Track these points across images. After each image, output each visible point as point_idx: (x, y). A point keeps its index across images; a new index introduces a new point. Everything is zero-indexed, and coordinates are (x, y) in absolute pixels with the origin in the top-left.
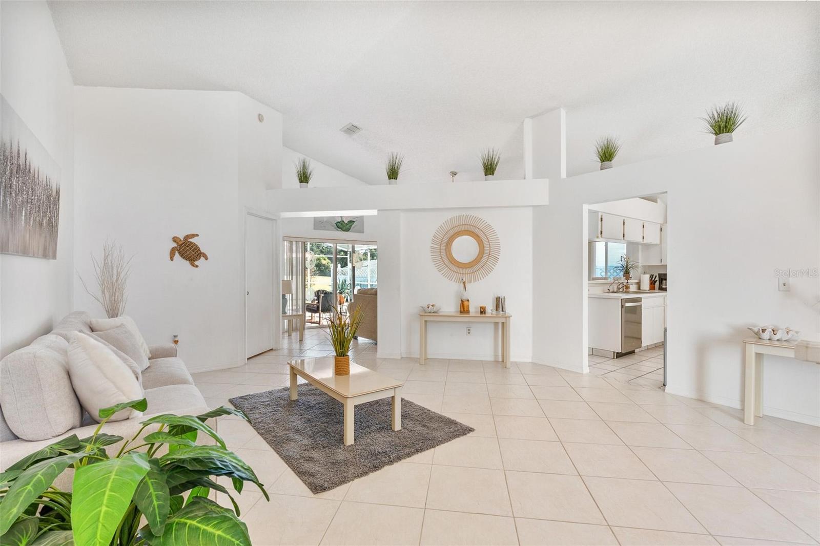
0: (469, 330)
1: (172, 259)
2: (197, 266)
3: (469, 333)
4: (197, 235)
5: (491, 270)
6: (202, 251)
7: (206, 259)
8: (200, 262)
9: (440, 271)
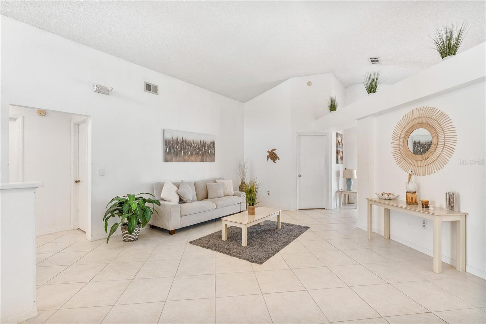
0: (424, 223)
1: (268, 160)
2: (276, 163)
3: (424, 226)
4: (276, 149)
5: (446, 162)
6: (277, 156)
7: (279, 159)
8: (277, 161)
9: (398, 163)
